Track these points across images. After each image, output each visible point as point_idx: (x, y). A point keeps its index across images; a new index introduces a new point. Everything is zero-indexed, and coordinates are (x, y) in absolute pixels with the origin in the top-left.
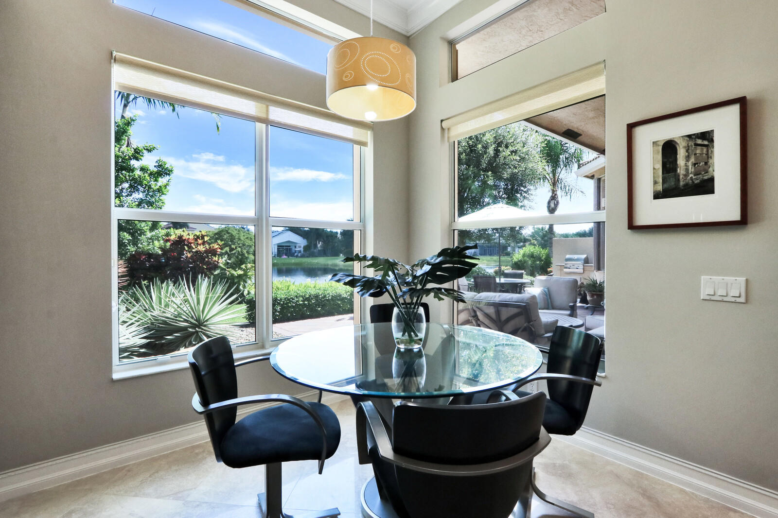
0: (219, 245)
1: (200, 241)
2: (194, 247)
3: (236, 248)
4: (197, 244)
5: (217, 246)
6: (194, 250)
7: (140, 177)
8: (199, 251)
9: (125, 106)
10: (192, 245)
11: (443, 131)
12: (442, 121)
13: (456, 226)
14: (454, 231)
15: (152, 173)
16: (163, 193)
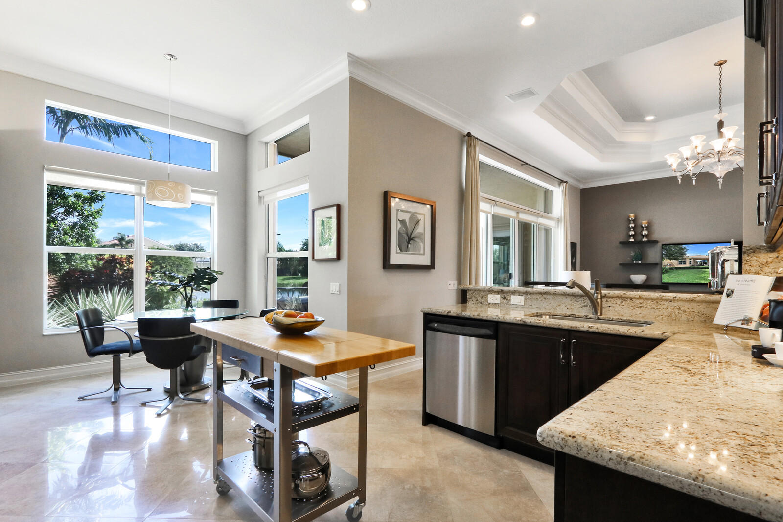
0: (150, 264)
2: (126, 265)
3: (166, 267)
6: (125, 268)
7: (73, 203)
10: (124, 263)
11: (260, 198)
12: (259, 192)
13: (269, 255)
14: (267, 258)
15: (86, 199)
16: (95, 218)
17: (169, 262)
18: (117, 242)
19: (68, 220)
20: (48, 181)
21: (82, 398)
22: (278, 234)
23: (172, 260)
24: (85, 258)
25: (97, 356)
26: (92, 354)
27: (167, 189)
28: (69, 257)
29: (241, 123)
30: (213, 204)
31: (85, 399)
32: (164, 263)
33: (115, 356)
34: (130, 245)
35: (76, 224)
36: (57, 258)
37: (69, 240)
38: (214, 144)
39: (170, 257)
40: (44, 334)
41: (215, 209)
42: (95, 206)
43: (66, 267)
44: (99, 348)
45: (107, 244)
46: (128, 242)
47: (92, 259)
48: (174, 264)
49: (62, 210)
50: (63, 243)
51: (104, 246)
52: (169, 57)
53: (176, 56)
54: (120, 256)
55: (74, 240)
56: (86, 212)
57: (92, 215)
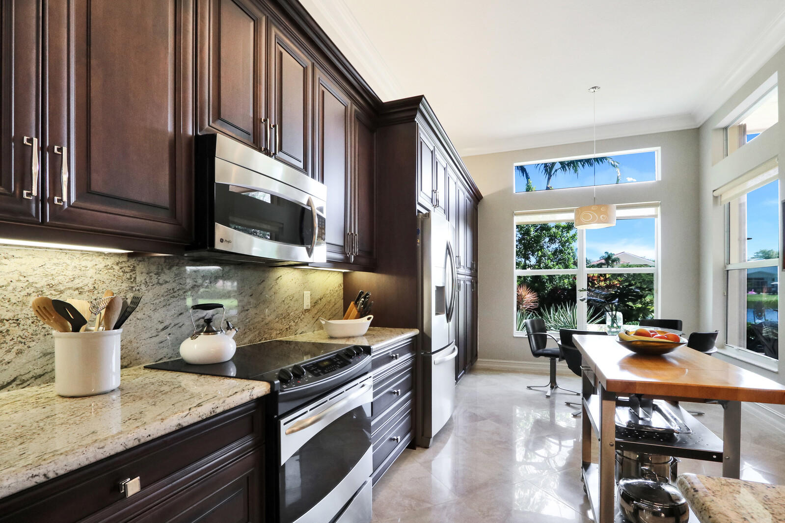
0: (619, 281)
1: (602, 278)
2: (596, 283)
3: (636, 284)
4: (600, 280)
5: (617, 282)
6: (596, 286)
7: (554, 233)
8: (601, 286)
9: (549, 179)
10: (595, 281)
11: (716, 198)
12: (714, 191)
13: (729, 267)
14: (728, 271)
15: (563, 228)
16: (570, 243)
17: (639, 278)
18: (603, 261)
19: (551, 247)
20: (516, 223)
21: (529, 388)
22: (748, 239)
23: (642, 277)
24: (561, 278)
25: (541, 357)
26: (536, 355)
27: (590, 213)
28: (551, 278)
29: (691, 116)
30: (656, 216)
31: (531, 389)
32: (634, 280)
33: (552, 359)
34: (615, 263)
35: (556, 249)
36: (543, 279)
37: (550, 264)
38: (657, 151)
39: (640, 274)
40: (514, 336)
41: (658, 221)
42: (572, 233)
43: (549, 286)
44: (540, 351)
45: (595, 263)
46: (613, 261)
47: (569, 279)
48: (644, 280)
49: (547, 239)
50: (547, 267)
51: (593, 266)
52: (593, 90)
53: (599, 86)
54: (592, 275)
55: (555, 263)
56: (563, 239)
57: (567, 241)
